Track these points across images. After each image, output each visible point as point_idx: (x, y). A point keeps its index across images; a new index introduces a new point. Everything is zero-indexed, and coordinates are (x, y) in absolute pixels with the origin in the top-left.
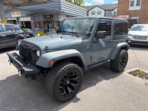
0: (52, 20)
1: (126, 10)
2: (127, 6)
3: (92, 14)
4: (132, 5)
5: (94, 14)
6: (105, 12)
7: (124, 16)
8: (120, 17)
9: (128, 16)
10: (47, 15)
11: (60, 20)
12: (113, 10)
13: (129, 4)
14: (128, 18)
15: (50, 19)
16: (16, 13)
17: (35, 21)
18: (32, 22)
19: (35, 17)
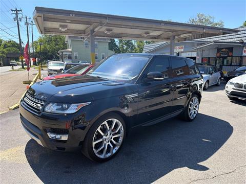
0: (230, 54)
11: (244, 54)
15: (228, 53)
16: (177, 47)
17: (202, 56)
18: (198, 58)
19: (204, 51)
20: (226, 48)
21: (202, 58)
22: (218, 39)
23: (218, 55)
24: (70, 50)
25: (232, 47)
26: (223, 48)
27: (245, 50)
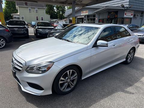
11: (125, 16)
15: (115, 15)
16: (84, 11)
17: (99, 18)
18: (96, 19)
19: (100, 14)
20: (114, 12)
21: (99, 19)
22: (108, 5)
23: (109, 17)
24: (18, 14)
25: (117, 10)
26: (112, 12)
27: (127, 13)
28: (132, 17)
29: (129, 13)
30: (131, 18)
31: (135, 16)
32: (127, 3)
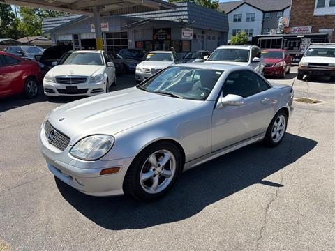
0: (169, 37)
1: (307, 15)
2: (311, 6)
3: (235, 20)
4: (321, 5)
5: (240, 20)
6: (264, 15)
7: (303, 28)
8: (295, 30)
9: (310, 28)
10: (159, 29)
11: (183, 37)
12: (283, 11)
13: (314, 3)
14: (310, 31)
15: (166, 35)
17: (135, 39)
18: (130, 41)
19: (137, 31)
20: (163, 29)
21: (136, 42)
22: (153, 16)
23: (155, 38)
25: (168, 26)
27: (185, 32)
28: (191, 38)
29: (187, 32)
30: (190, 41)
31: (195, 36)
32: (185, 17)
